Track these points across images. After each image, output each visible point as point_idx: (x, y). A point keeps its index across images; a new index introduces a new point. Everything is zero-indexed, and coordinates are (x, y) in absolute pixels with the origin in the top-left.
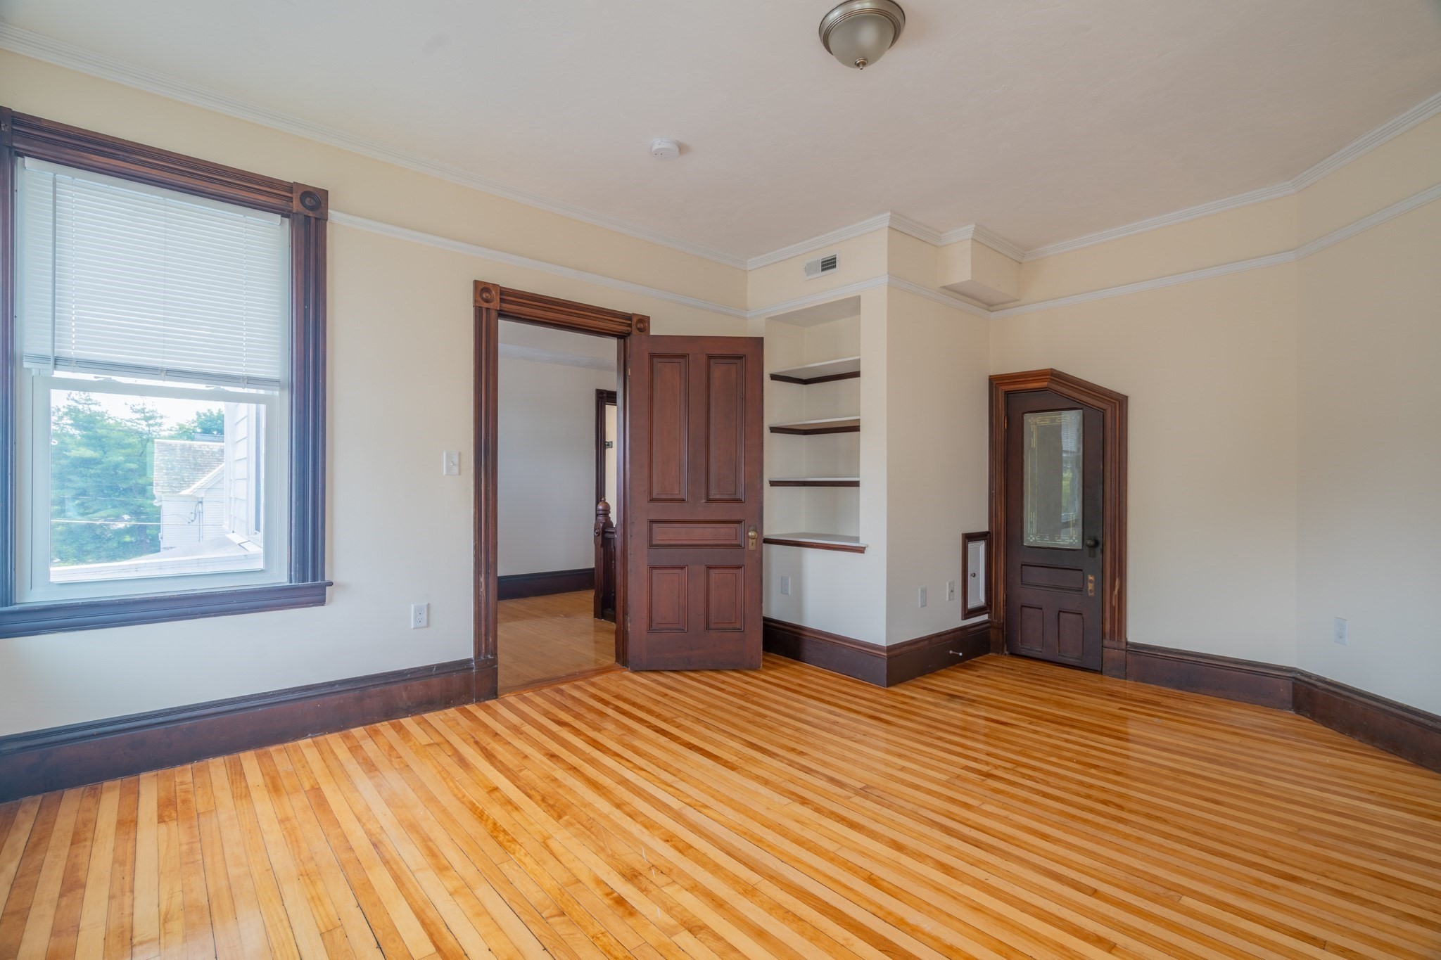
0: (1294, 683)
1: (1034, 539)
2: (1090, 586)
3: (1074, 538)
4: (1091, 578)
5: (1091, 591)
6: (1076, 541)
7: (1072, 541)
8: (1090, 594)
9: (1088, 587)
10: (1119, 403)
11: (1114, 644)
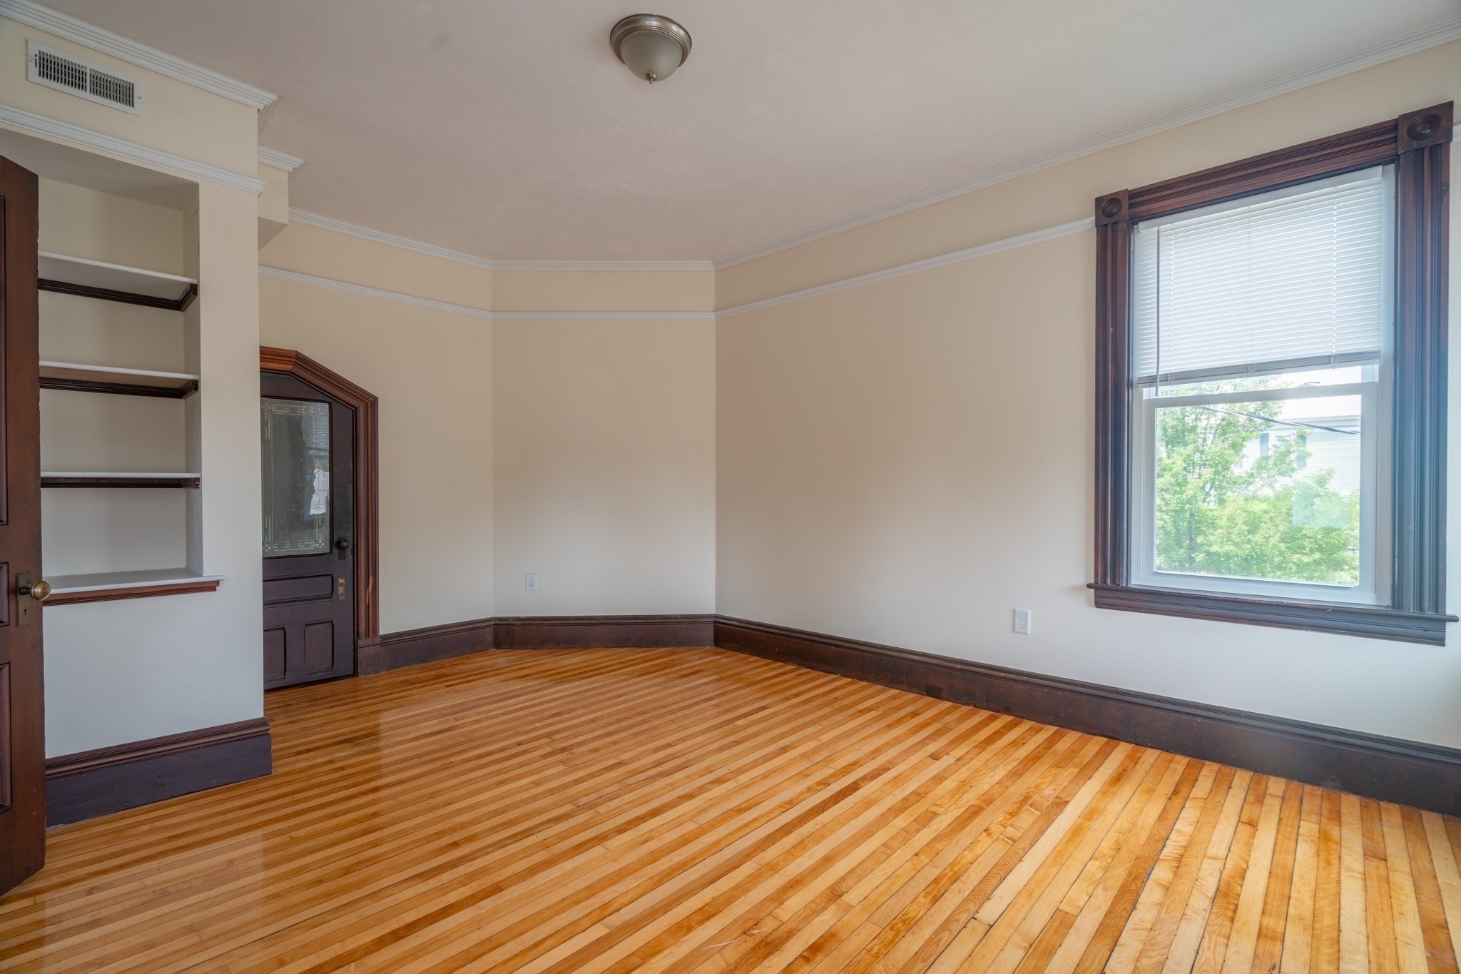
0: (494, 629)
1: (270, 548)
2: (341, 590)
3: (320, 542)
4: (341, 581)
5: (342, 595)
6: (323, 544)
7: (317, 545)
8: (340, 598)
9: (338, 591)
10: (371, 403)
11: (369, 641)
